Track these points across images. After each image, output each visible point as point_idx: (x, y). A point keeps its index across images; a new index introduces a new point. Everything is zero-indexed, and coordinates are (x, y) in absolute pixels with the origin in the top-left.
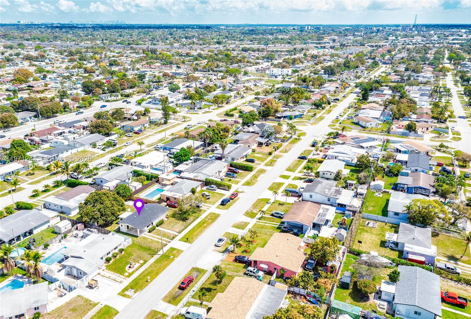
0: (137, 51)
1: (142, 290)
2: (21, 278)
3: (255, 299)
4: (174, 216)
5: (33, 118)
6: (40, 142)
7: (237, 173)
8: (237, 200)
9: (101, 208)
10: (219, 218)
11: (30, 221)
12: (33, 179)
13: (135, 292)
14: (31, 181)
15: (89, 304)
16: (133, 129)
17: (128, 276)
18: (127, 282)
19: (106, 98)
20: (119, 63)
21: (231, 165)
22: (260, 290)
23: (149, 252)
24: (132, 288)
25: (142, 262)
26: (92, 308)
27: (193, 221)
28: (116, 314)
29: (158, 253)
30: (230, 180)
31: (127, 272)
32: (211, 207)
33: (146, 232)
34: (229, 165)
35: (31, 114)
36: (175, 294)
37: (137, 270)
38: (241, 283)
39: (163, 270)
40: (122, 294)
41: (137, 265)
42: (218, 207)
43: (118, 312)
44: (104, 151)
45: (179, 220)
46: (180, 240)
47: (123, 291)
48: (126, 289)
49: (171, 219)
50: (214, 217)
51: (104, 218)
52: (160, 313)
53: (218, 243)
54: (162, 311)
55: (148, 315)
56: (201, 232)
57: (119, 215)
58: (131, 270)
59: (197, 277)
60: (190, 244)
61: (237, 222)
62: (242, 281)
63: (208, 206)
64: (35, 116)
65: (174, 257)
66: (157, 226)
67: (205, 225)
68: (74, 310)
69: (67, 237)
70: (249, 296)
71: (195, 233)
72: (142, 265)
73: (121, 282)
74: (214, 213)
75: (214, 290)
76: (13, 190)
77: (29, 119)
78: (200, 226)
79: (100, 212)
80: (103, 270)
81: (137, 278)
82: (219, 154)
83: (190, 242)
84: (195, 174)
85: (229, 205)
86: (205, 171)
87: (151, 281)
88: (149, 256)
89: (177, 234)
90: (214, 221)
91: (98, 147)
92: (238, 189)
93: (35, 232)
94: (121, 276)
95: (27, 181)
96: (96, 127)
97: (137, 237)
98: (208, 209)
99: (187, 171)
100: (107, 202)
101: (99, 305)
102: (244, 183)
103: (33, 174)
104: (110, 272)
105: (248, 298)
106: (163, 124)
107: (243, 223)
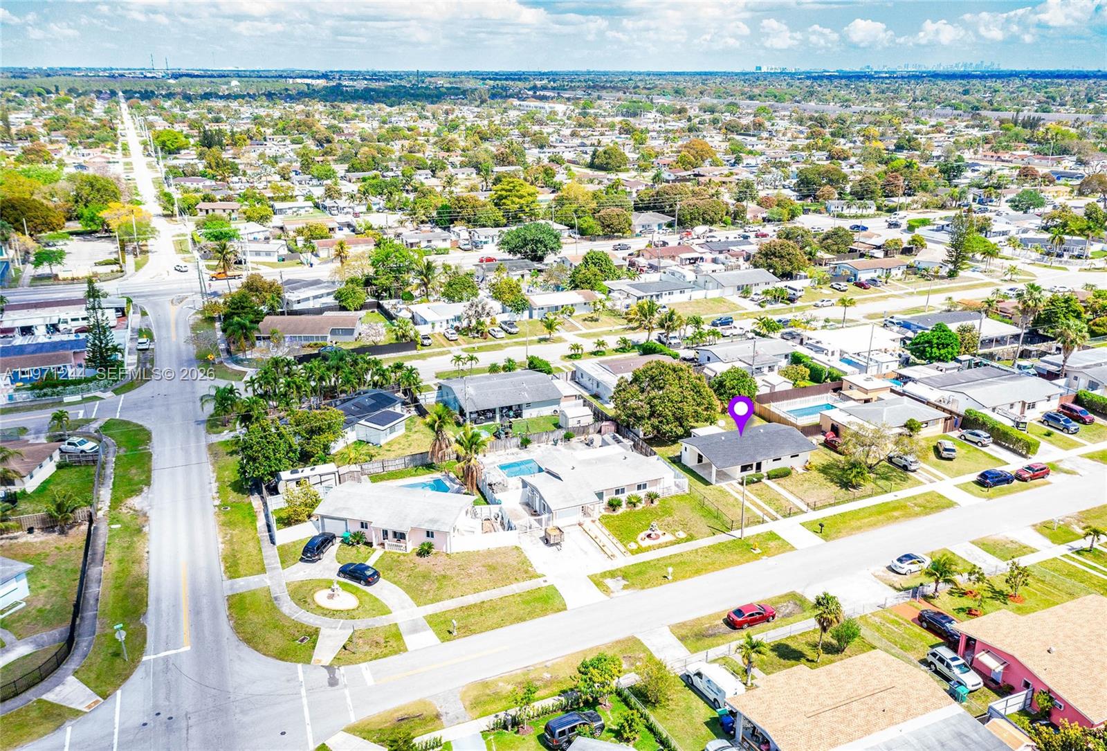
0: (984, 123)
1: (643, 588)
2: (452, 480)
3: (891, 724)
4: (825, 470)
5: (664, 227)
6: (645, 269)
7: (1085, 423)
8: (1036, 486)
9: (654, 398)
10: (948, 512)
11: (524, 390)
12: (591, 328)
13: (626, 587)
14: (584, 331)
15: (525, 570)
16: (855, 276)
17: (633, 552)
18: (624, 561)
19: (840, 209)
20: (920, 144)
21: (1078, 400)
22: (927, 710)
23: (712, 522)
24: (624, 578)
25: (682, 535)
26: (524, 580)
27: (870, 496)
28: (559, 610)
29: (732, 533)
30: (1049, 434)
31: (636, 542)
32: (941, 479)
33: (735, 483)
34: (1072, 399)
35: (663, 219)
36: (708, 629)
37: (660, 546)
38: (878, 669)
39: (717, 569)
40: (598, 581)
41: (669, 537)
42: (963, 487)
43: (566, 609)
44: (762, 307)
45: (832, 481)
46: (803, 524)
47: (604, 575)
48: (612, 574)
49: (815, 473)
50: (936, 504)
51: (655, 421)
52: (646, 650)
53: (899, 564)
54: (652, 649)
55: (618, 642)
56: (873, 525)
57: (693, 427)
58: (648, 542)
59: (789, 615)
60: (823, 541)
61: (996, 537)
62: (888, 665)
63: (935, 476)
64: (670, 225)
65: (763, 554)
66: (769, 478)
67: (896, 514)
68: (492, 568)
69: (574, 440)
70: (880, 706)
71: (854, 524)
72: (678, 542)
73: (611, 557)
74: (940, 496)
75: (808, 660)
76: (545, 340)
77: (656, 228)
78: (880, 513)
79: (651, 407)
80: (593, 521)
81: (649, 562)
82: (1052, 364)
83: (826, 538)
84: (946, 394)
85: (1000, 490)
86: (978, 392)
87: (675, 580)
88: (708, 530)
89: (804, 508)
90: (926, 514)
91: (752, 296)
92: (1061, 461)
93: (527, 414)
94: (619, 545)
95: (577, 329)
96: (766, 255)
97: (707, 483)
98: (932, 482)
99: (928, 382)
100: (675, 389)
101: (541, 580)
102: (1093, 453)
103: (597, 320)
104: (603, 529)
105: (870, 709)
106: (942, 278)
107: (1015, 546)
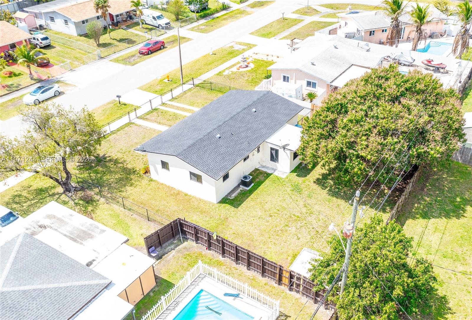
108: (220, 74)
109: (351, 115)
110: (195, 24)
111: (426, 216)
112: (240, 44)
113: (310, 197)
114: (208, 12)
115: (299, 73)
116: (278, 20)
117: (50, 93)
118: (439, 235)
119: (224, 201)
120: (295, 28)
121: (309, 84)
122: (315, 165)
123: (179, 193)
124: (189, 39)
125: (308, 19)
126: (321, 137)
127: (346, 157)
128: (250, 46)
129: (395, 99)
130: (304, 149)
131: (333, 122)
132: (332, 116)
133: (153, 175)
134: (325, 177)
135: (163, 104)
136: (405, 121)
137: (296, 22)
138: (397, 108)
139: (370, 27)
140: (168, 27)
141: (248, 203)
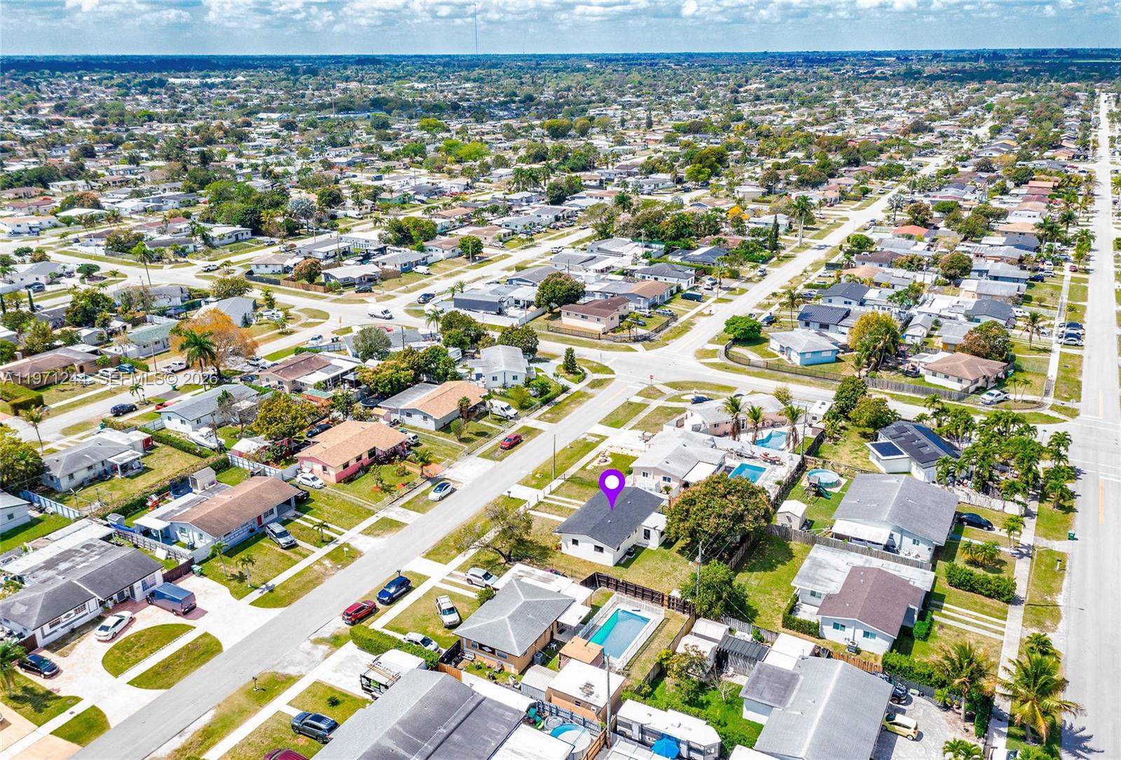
10: (429, 546)
32: (443, 581)
42: (423, 578)
63: (448, 582)
65: (534, 476)
74: (440, 561)
98: (450, 575)
108: (583, 468)
109: (698, 506)
110: (540, 412)
111: (751, 570)
112: (593, 435)
113: (674, 561)
114: (548, 396)
115: (656, 471)
116: (623, 406)
117: (448, 490)
118: (758, 581)
119: (617, 564)
120: (642, 415)
121: (665, 479)
122: (677, 539)
123: (585, 561)
124: (541, 431)
125: (655, 404)
126: (681, 520)
127: (696, 533)
128: (603, 438)
129: (725, 496)
130: (669, 529)
131: (687, 511)
132: (686, 507)
133: (564, 550)
134: (683, 549)
135: (545, 498)
136: (730, 510)
137: (642, 407)
138: (725, 501)
139: (714, 421)
140: (516, 417)
141: (633, 565)
